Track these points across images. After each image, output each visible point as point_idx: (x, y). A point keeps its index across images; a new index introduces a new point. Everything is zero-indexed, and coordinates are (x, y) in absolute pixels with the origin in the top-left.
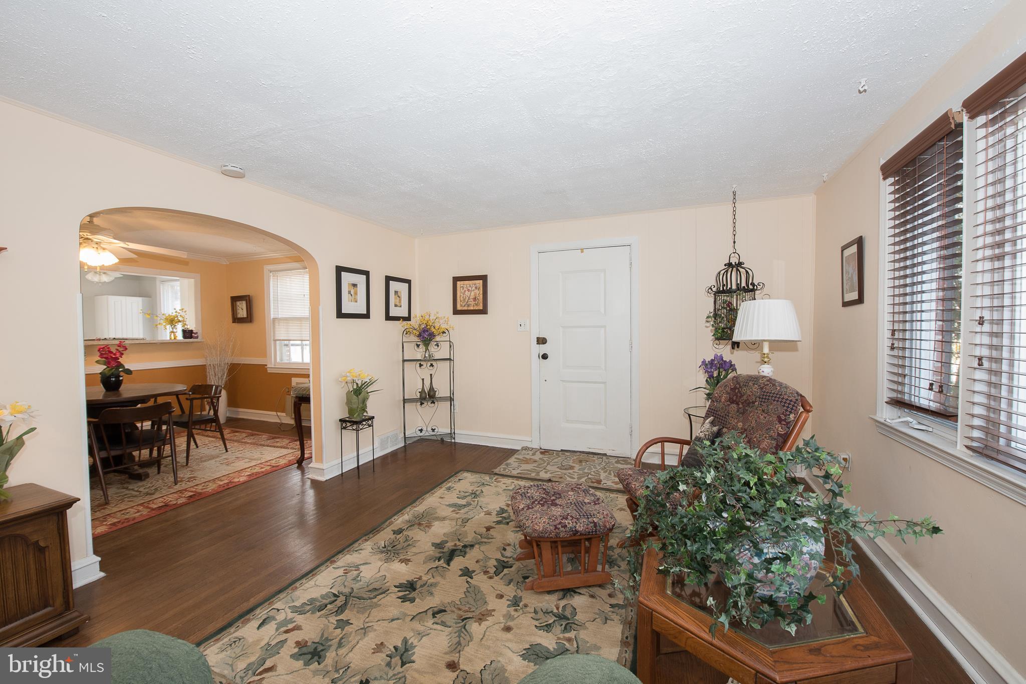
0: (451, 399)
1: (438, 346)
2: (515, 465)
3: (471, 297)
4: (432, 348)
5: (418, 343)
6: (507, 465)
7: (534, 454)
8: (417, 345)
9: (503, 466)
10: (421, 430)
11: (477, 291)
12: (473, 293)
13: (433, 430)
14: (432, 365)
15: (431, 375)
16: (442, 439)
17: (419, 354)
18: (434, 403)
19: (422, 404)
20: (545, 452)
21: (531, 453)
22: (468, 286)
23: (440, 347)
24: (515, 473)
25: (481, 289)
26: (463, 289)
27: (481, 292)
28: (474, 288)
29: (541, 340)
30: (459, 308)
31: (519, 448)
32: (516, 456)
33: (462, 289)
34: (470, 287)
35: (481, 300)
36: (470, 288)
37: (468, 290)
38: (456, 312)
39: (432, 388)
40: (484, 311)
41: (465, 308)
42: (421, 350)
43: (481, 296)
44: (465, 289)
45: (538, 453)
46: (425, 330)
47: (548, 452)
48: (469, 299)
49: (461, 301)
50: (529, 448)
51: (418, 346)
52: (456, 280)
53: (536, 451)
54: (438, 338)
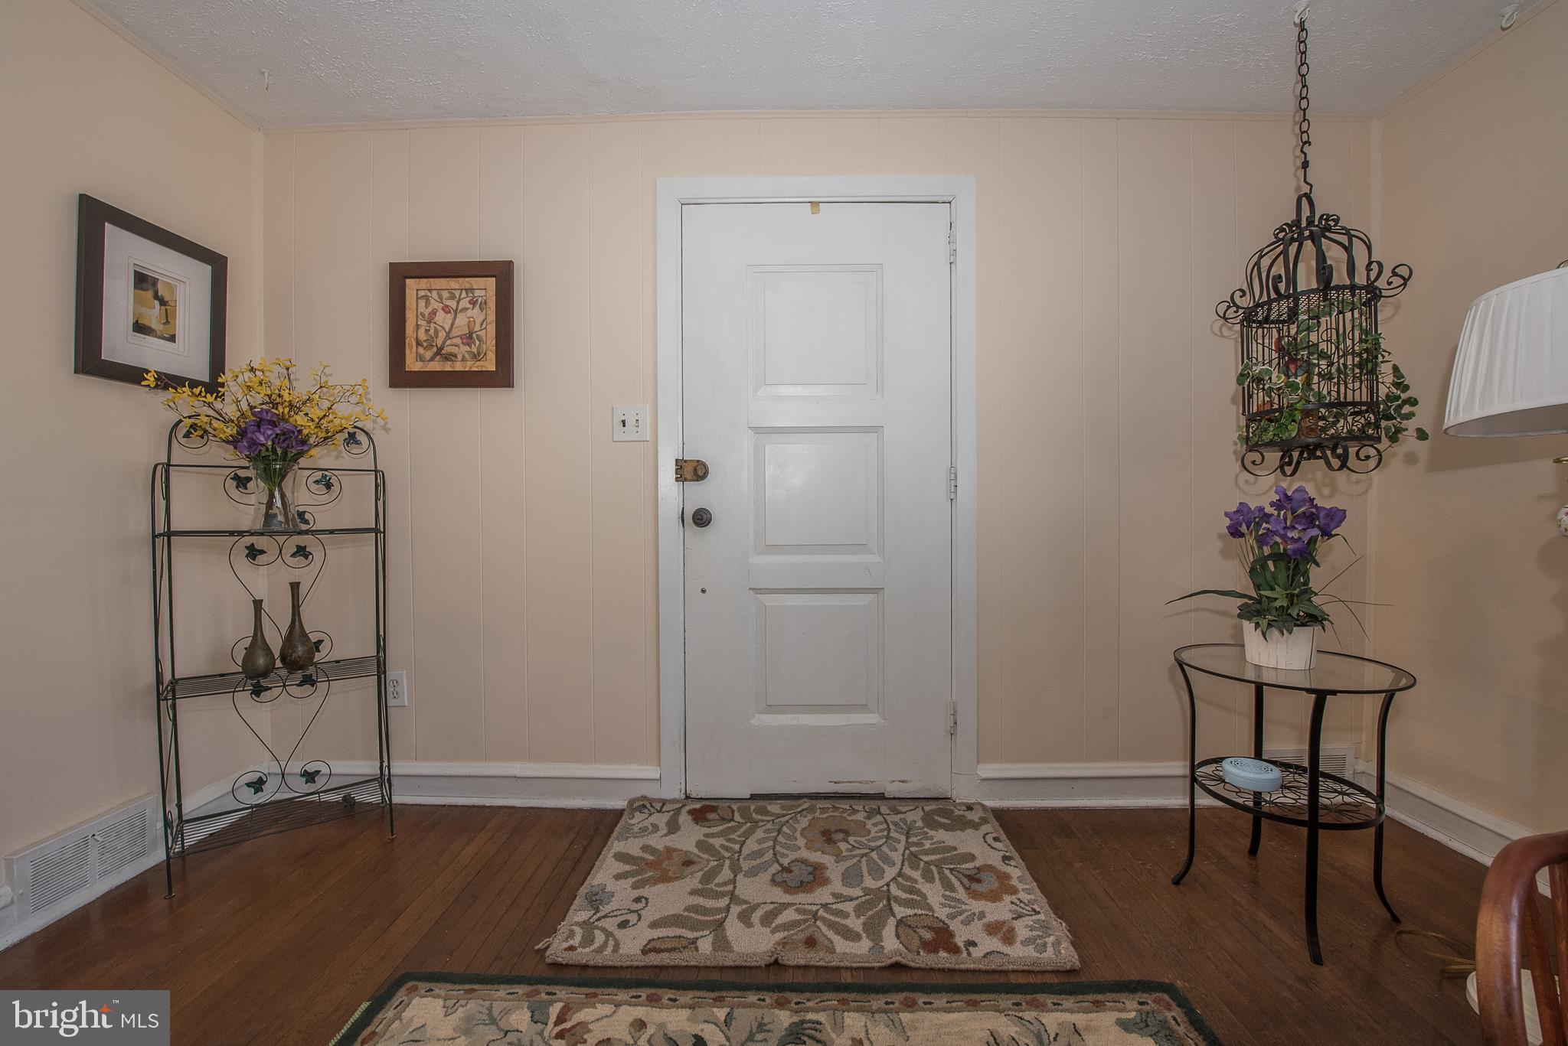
0: (379, 664)
1: (329, 486)
2: (622, 893)
3: (455, 332)
4: (302, 492)
5: (242, 473)
6: (596, 901)
7: (673, 827)
8: (236, 478)
9: (579, 914)
10: (258, 785)
11: (476, 314)
12: (462, 320)
13: (310, 777)
14: (302, 551)
15: (295, 587)
16: (347, 799)
17: (247, 511)
18: (313, 683)
19: (258, 691)
20: (704, 811)
21: (661, 820)
22: (445, 294)
23: (336, 488)
24: (631, 945)
25: (492, 304)
26: (427, 305)
27: (492, 317)
28: (465, 303)
29: (688, 471)
30: (412, 364)
31: (619, 803)
32: (616, 846)
33: (422, 303)
34: (452, 297)
35: (490, 343)
36: (453, 304)
37: (446, 309)
38: (400, 377)
39: (296, 631)
40: (502, 376)
41: (436, 366)
42: (253, 499)
43: (492, 329)
44: (434, 305)
45: (684, 818)
46: (261, 420)
47: (713, 809)
48: (448, 336)
49: (419, 343)
50: (651, 801)
51: (242, 482)
52: (400, 274)
53: (678, 811)
54: (322, 457)
